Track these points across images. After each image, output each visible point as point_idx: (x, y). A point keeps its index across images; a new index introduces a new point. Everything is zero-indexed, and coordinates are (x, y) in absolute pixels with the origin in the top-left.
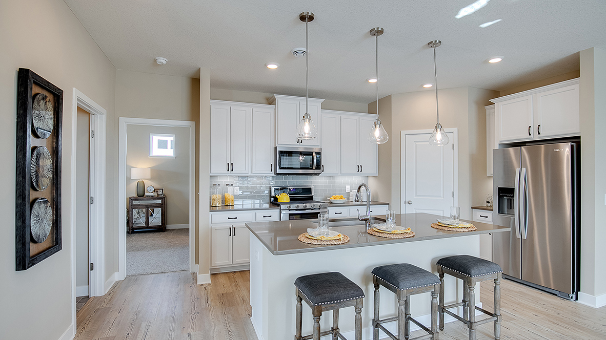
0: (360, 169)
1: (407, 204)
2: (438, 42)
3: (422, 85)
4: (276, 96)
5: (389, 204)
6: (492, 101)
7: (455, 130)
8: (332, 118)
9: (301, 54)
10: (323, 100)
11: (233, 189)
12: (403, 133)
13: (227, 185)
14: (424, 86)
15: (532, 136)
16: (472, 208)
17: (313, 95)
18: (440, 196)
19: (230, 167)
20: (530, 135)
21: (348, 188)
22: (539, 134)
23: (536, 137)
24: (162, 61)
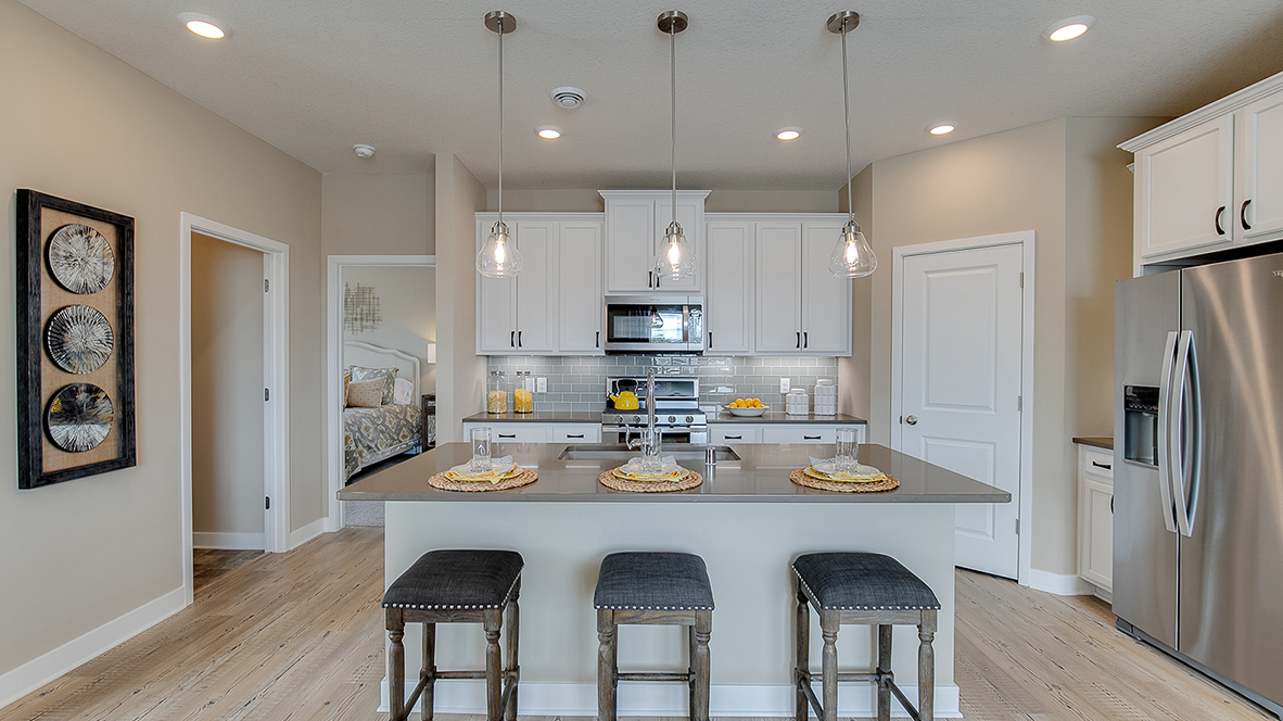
0: (802, 340)
1: (905, 424)
2: (848, 15)
3: (927, 130)
4: (602, 193)
5: (865, 422)
6: (1126, 146)
7: (1028, 236)
8: (734, 229)
9: (572, 101)
10: (707, 193)
11: (536, 381)
12: (898, 251)
13: (518, 373)
14: (934, 131)
15: (1227, 236)
16: (1075, 440)
17: (688, 183)
18: (987, 408)
19: (516, 338)
20: (1221, 232)
21: (785, 383)
22: (1246, 227)
23: (1242, 239)
24: (363, 150)
